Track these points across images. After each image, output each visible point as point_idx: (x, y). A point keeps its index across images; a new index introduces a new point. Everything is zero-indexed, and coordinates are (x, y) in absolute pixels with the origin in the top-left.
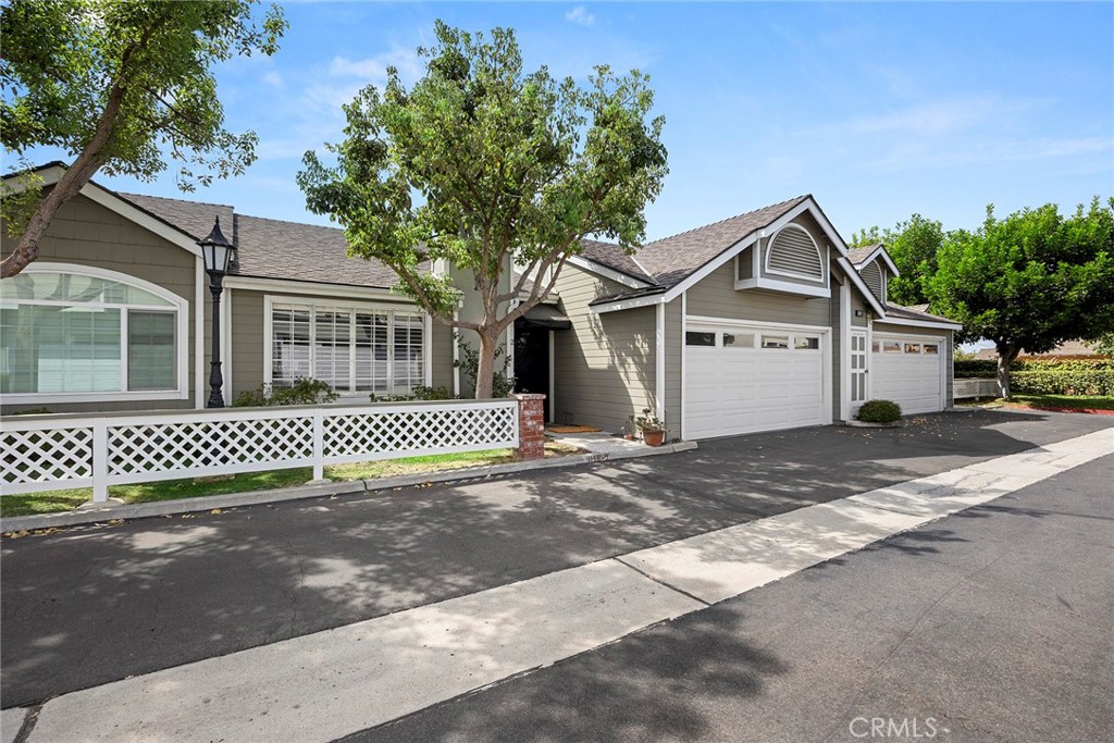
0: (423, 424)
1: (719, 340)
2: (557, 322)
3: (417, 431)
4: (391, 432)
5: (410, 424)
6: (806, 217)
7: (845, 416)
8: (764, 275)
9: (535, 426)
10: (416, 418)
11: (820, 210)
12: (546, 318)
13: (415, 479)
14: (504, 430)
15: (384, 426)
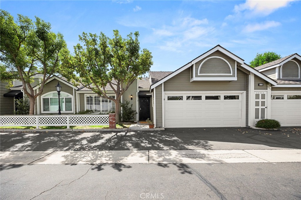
0: (88, 119)
1: (185, 98)
2: (147, 95)
3: (87, 120)
4: (82, 120)
5: (85, 119)
6: (218, 52)
7: (251, 124)
8: (197, 76)
9: (112, 121)
10: (87, 118)
11: (225, 49)
12: (145, 94)
13: (81, 130)
14: (106, 121)
15: (80, 119)
